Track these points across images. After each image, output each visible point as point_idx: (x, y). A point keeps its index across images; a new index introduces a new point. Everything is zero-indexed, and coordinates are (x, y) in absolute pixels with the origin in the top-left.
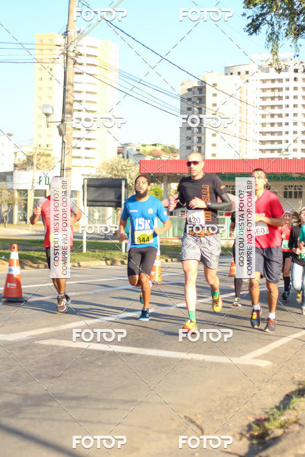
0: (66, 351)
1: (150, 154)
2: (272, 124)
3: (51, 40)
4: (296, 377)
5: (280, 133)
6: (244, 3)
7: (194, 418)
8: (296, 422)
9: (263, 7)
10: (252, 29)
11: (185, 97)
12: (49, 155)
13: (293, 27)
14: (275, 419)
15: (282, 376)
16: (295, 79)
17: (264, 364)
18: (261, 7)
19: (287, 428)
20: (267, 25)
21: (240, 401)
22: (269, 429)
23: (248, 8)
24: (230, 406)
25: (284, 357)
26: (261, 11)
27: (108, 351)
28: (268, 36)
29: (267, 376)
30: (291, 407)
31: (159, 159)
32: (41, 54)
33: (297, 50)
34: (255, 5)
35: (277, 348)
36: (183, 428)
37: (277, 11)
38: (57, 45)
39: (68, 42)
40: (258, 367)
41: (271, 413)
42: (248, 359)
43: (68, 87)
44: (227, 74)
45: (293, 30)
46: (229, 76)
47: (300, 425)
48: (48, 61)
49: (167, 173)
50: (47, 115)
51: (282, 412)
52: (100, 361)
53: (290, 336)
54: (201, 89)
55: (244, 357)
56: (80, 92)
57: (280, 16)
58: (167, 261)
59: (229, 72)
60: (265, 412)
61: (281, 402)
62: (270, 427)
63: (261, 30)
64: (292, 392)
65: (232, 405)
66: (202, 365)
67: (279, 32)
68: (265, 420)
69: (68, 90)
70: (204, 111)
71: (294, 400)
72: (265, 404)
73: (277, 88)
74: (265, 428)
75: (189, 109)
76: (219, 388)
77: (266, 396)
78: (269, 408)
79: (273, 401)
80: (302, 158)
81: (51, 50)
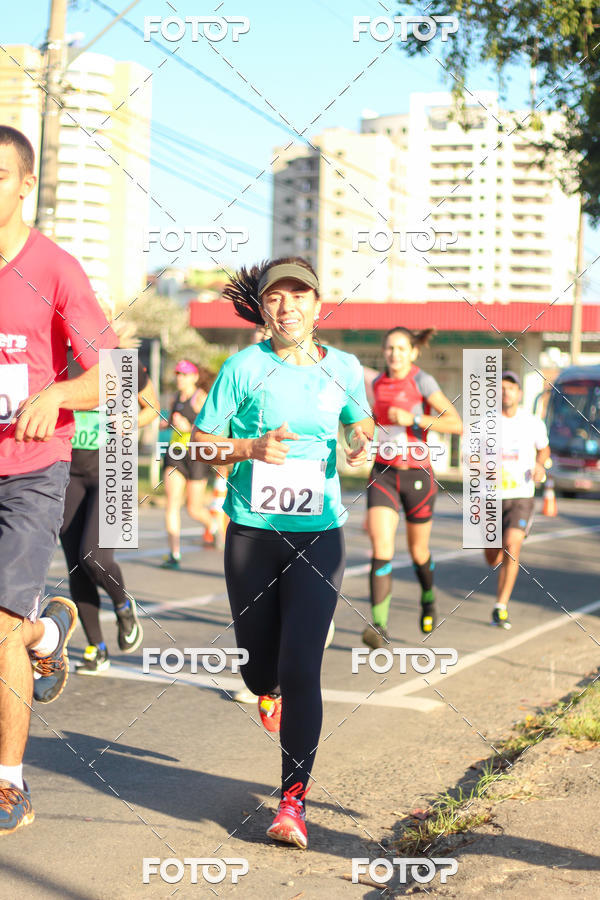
1: (211, 288)
3: (16, 60)
4: (491, 732)
5: (467, 251)
8: (487, 821)
11: (285, 177)
13: (495, 42)
14: (447, 815)
15: (463, 731)
16: (499, 145)
17: (428, 706)
19: (470, 833)
21: (378, 779)
22: (434, 834)
24: (359, 787)
27: (120, 679)
28: (447, 61)
29: (434, 730)
30: (479, 791)
33: (502, 85)
37: (464, 10)
38: (27, 70)
39: (49, 63)
40: (416, 713)
41: (440, 802)
42: (395, 697)
43: (48, 154)
44: (363, 131)
45: (495, 48)
46: (368, 138)
47: (497, 827)
48: (8, 101)
51: (462, 801)
52: (104, 698)
53: (481, 652)
54: (313, 162)
55: (390, 691)
56: (72, 164)
57: (470, 19)
59: (367, 127)
60: (427, 800)
61: (461, 781)
62: (436, 830)
64: (483, 762)
65: (363, 787)
67: (468, 51)
68: (428, 816)
69: (48, 160)
70: (317, 206)
71: (486, 778)
72: (429, 785)
73: (461, 163)
74: (427, 832)
75: (289, 201)
76: (339, 754)
77: (431, 770)
78: (435, 793)
79: (443, 779)
80: (512, 303)
81: (15, 79)
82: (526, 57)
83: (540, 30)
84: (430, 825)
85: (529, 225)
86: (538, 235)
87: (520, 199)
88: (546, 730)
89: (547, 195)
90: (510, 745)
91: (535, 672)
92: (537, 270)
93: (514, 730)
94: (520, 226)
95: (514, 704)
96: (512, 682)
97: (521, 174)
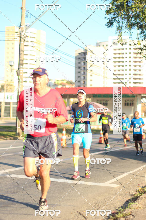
0: (20, 180)
1: (61, 84)
2: (119, 70)
3: (13, 30)
4: (131, 192)
5: (123, 75)
6: (106, 12)
7: (82, 213)
8: (131, 214)
9: (114, 14)
10: (109, 25)
11: (78, 57)
12: (12, 85)
14: (121, 213)
15: (124, 192)
16: (130, 49)
17: (115, 186)
18: (113, 14)
19: (126, 217)
20: (116, 23)
21: (104, 204)
22: (118, 218)
23: (107, 14)
24: (99, 206)
25: (125, 183)
26: (113, 16)
28: (117, 28)
29: (117, 192)
30: (128, 207)
31: (64, 87)
32: (8, 37)
33: (131, 34)
34: (111, 13)
35: (122, 178)
36: (77, 217)
37: (121, 16)
38: (16, 32)
39: (21, 30)
40: (113, 188)
41: (119, 210)
42: (108, 184)
43: (21, 52)
44: (97, 46)
45: (129, 25)
46: (98, 47)
47: (133, 215)
48: (11, 40)
49: (69, 94)
50: (11, 66)
51: (124, 209)
53: (128, 173)
54: (85, 53)
55: (106, 182)
56: (27, 55)
57: (123, 18)
58: (69, 136)
59: (98, 45)
60: (116, 209)
61: (124, 205)
62: (118, 217)
63: (114, 25)
64: (129, 200)
66: (86, 187)
67: (122, 26)
68: (116, 213)
69: (21, 54)
70: (87, 64)
71: (130, 203)
72: (116, 206)
73: (121, 53)
74: (116, 217)
75: (79, 63)
76: (94, 198)
77: (116, 202)
78: (118, 207)
79: (120, 204)
80: (133, 87)
81: (13, 34)
82: (136, 27)
83: (140, 21)
84: (117, 215)
85: (138, 68)
86: (140, 70)
87: (135, 62)
88: (144, 192)
89: (142, 61)
90: (136, 195)
91: (141, 177)
92: (140, 79)
93: (136, 192)
94: (135, 68)
95: (136, 185)
96: (136, 180)
97: (135, 55)
